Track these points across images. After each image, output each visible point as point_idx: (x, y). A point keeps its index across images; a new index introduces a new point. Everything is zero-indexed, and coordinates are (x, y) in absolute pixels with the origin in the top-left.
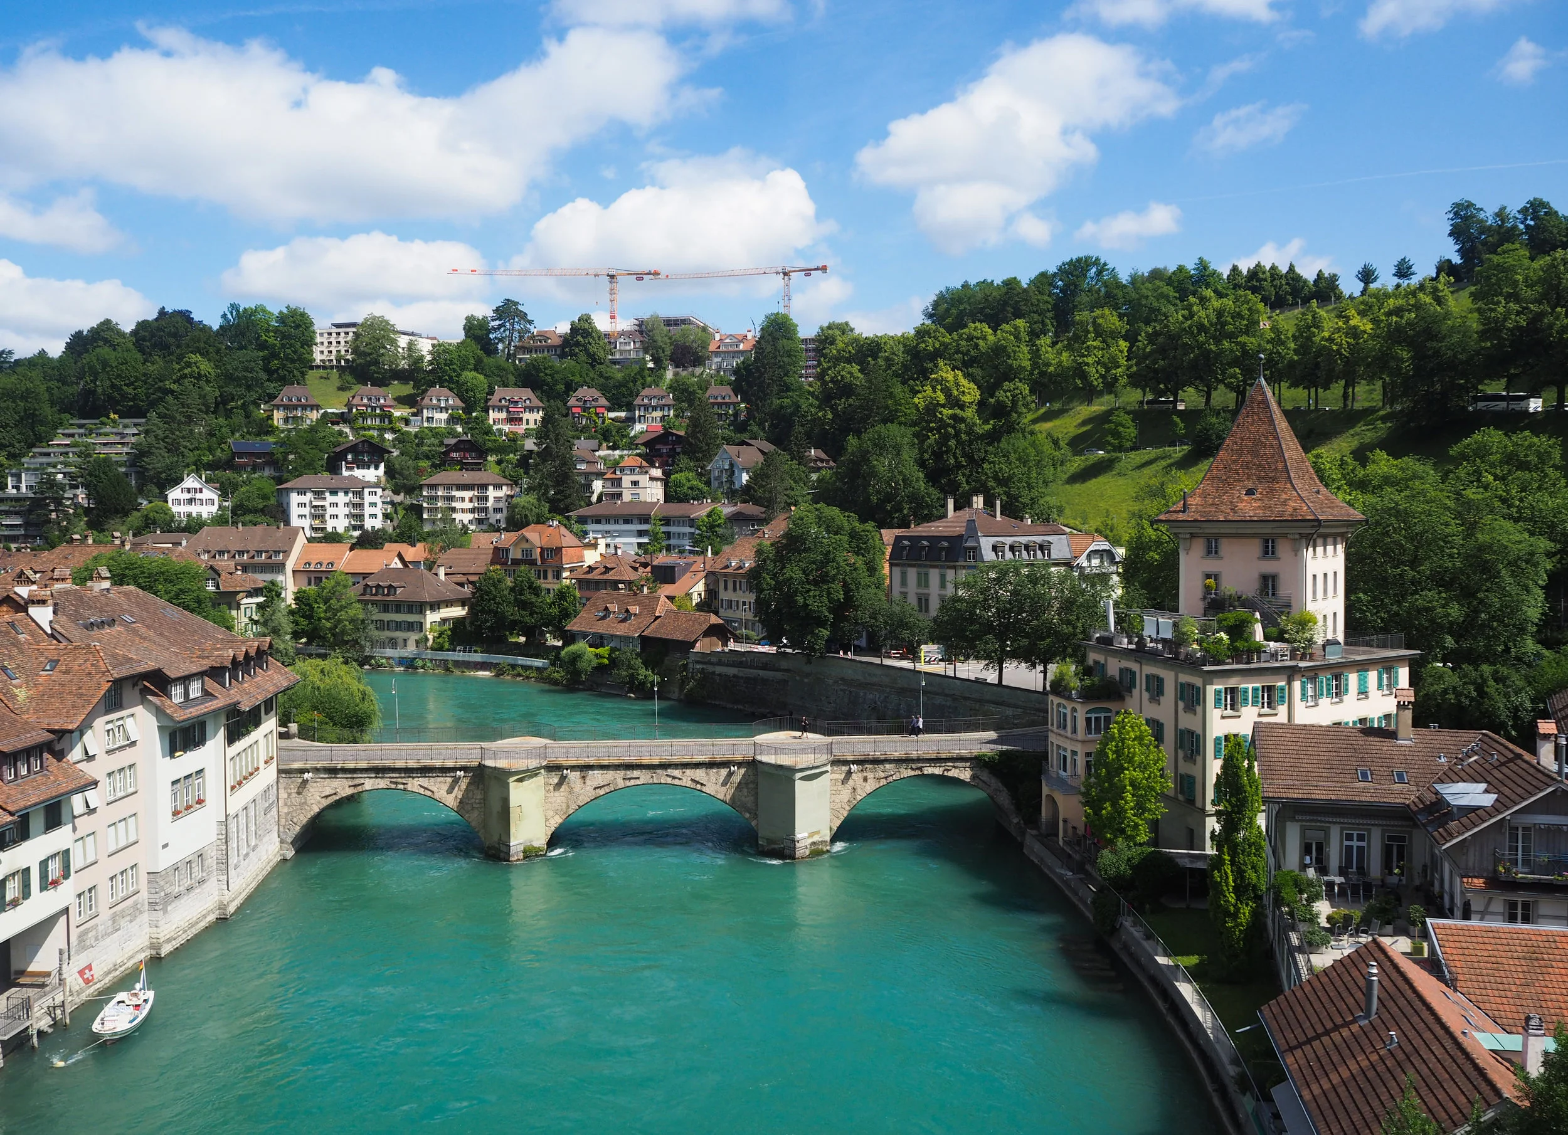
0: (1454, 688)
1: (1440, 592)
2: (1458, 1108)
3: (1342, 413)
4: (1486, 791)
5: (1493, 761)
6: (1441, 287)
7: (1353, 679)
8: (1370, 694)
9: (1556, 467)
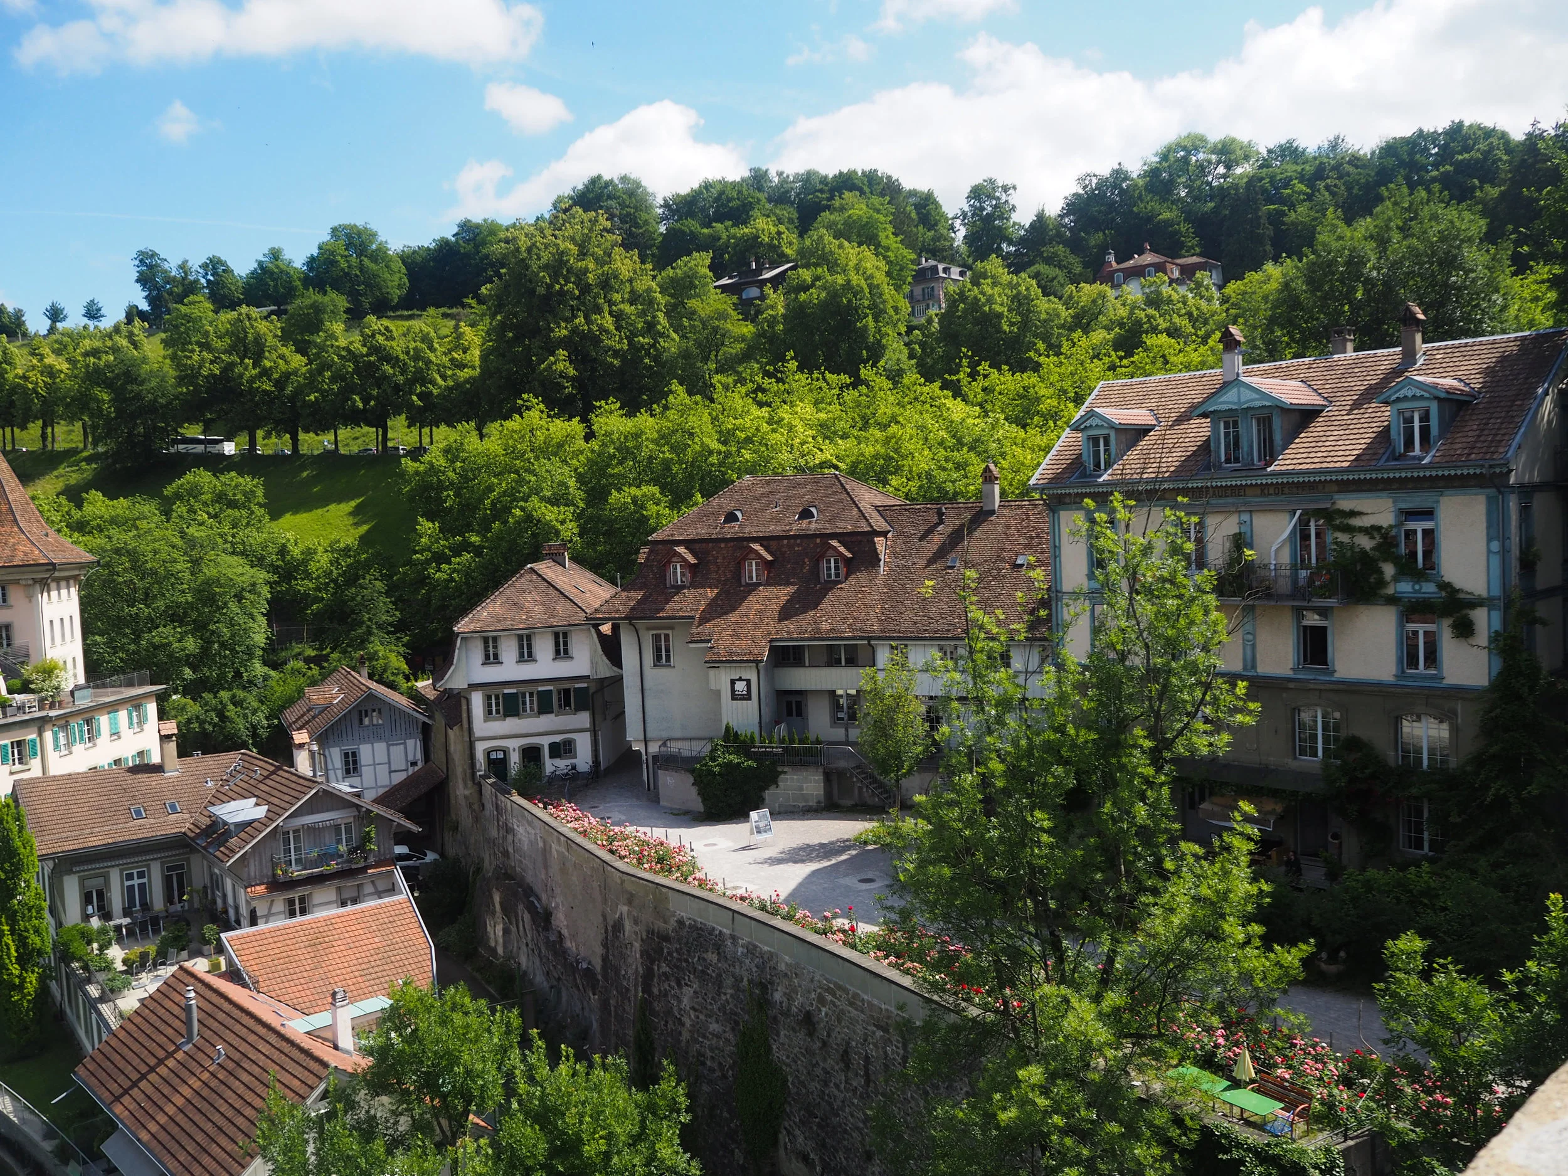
0: (197, 717)
1: (175, 628)
2: (294, 1092)
3: (42, 454)
4: (257, 804)
5: (257, 776)
6: (136, 331)
7: (104, 721)
8: (122, 734)
9: (260, 505)
